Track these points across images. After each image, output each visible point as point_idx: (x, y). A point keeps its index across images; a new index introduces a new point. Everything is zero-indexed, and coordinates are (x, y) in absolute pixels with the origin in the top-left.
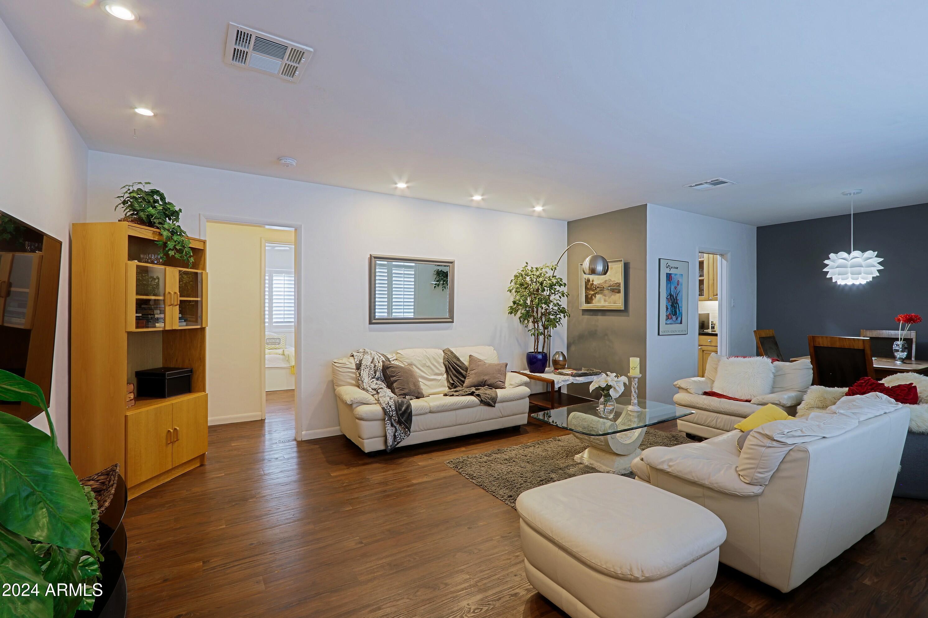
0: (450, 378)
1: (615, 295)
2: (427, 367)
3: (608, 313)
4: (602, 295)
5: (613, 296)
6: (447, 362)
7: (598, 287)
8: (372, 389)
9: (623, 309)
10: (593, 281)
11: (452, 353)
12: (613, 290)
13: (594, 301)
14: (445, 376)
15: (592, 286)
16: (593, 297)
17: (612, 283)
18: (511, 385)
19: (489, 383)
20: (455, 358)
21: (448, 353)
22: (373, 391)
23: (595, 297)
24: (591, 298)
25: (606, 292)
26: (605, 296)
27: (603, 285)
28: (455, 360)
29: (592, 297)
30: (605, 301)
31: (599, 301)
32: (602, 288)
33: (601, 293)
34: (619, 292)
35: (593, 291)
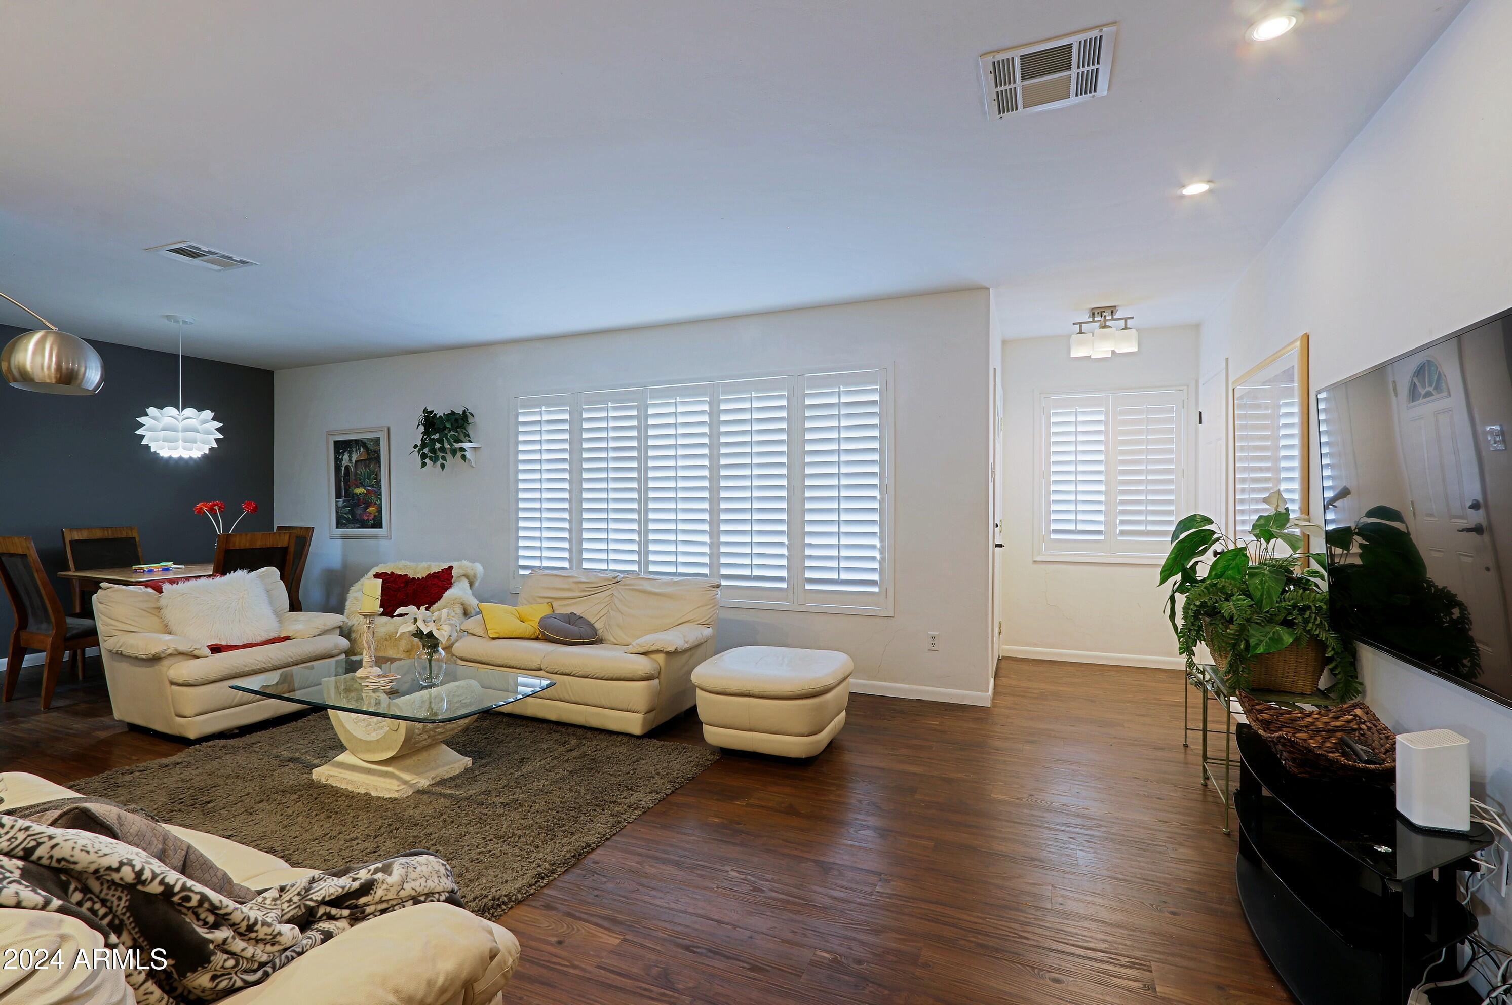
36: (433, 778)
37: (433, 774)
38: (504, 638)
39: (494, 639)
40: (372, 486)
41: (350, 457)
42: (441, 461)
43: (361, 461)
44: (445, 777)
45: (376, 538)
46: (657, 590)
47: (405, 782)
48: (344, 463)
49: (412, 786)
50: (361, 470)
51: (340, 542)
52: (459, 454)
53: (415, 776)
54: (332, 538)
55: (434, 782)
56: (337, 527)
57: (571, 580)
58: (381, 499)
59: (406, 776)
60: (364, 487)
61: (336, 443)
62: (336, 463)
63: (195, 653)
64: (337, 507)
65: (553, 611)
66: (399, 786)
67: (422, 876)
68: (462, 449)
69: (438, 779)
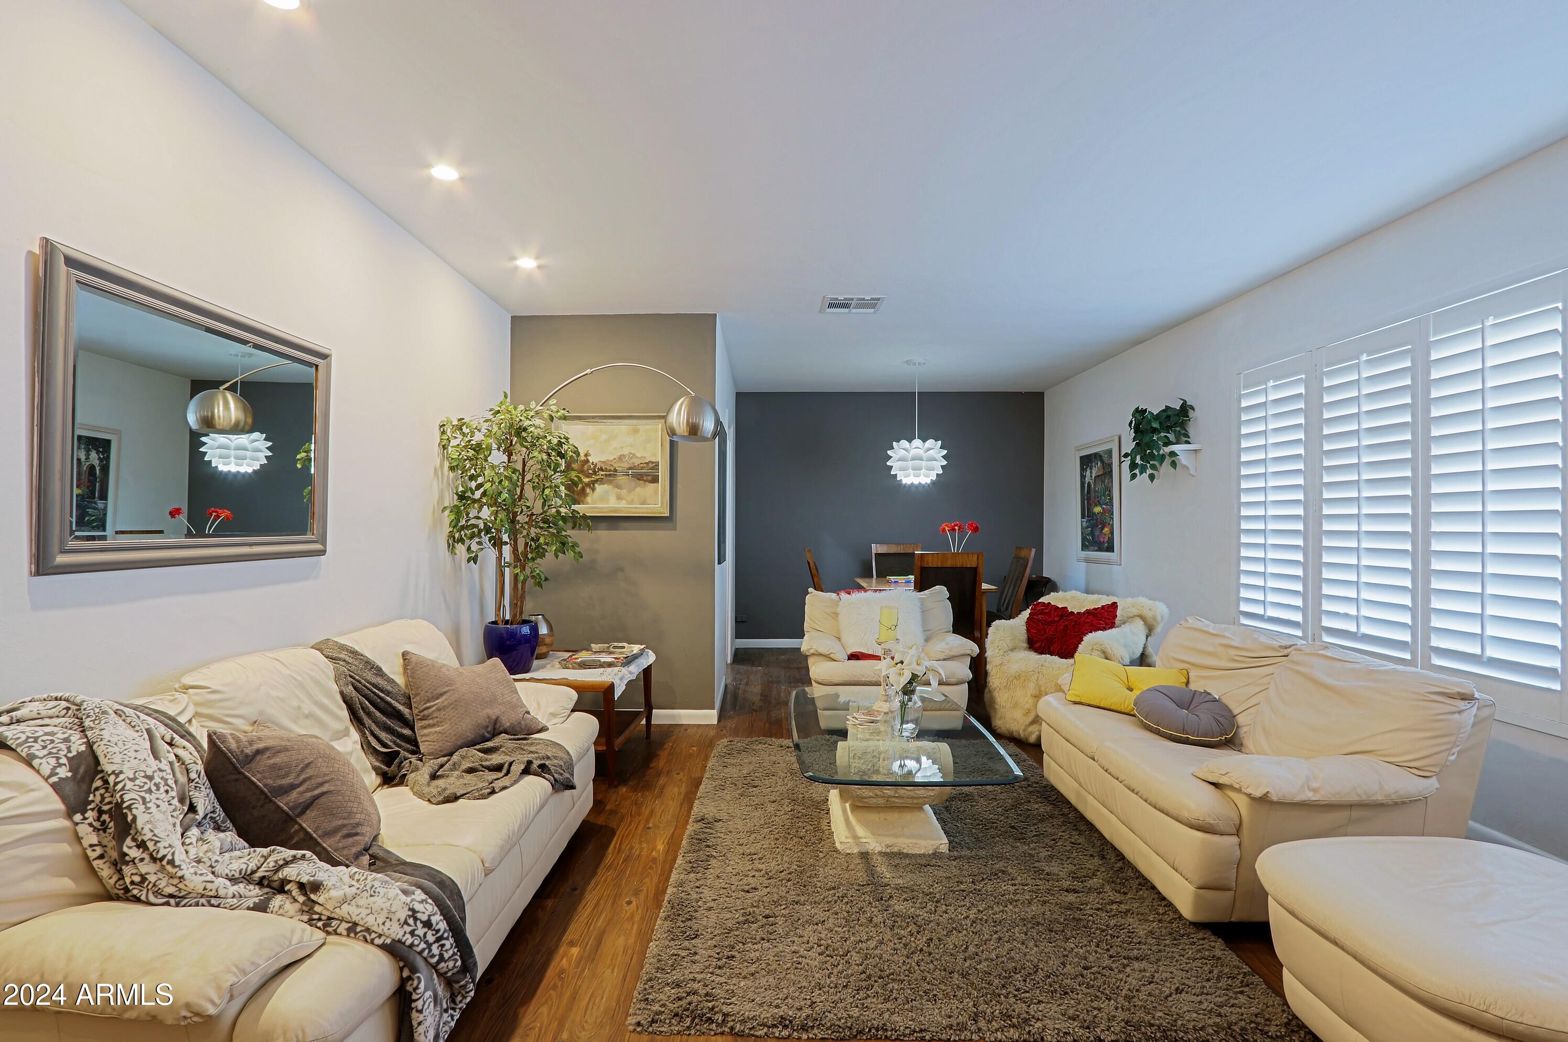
0: (371, 738)
1: (644, 487)
2: (307, 717)
3: (623, 524)
4: (611, 487)
5: (639, 489)
6: (351, 687)
7: (601, 469)
8: (233, 880)
9: (667, 514)
10: (586, 455)
11: (354, 653)
12: (639, 477)
13: (589, 499)
14: (355, 735)
15: (583, 466)
16: (588, 490)
17: (637, 462)
18: (554, 715)
19: (508, 724)
20: (370, 670)
21: (342, 656)
22: (241, 888)
23: (593, 489)
24: (583, 493)
25: (621, 479)
26: (618, 487)
27: (615, 465)
28: (370, 676)
29: (583, 489)
30: (619, 498)
31: (603, 499)
32: (610, 471)
33: (610, 482)
34: (655, 480)
35: (588, 476)
36: (888, 846)
37: (889, 841)
38: (1089, 705)
39: (1076, 703)
40: (1106, 504)
41: (1091, 473)
42: (1149, 471)
43: (1099, 476)
44: (905, 851)
45: (1108, 563)
46: (1328, 681)
47: (856, 837)
48: (1087, 480)
49: (859, 844)
50: (1099, 487)
51: (1083, 565)
52: (1168, 461)
53: (870, 835)
54: (1079, 560)
55: (888, 850)
56: (1082, 550)
57: (1218, 641)
58: (1113, 519)
59: (860, 831)
60: (1101, 505)
61: (1081, 458)
62: (1081, 479)
63: (832, 656)
64: (1082, 528)
65: (1187, 683)
66: (846, 838)
67: (369, 906)
68: (1173, 454)
69: (895, 850)
